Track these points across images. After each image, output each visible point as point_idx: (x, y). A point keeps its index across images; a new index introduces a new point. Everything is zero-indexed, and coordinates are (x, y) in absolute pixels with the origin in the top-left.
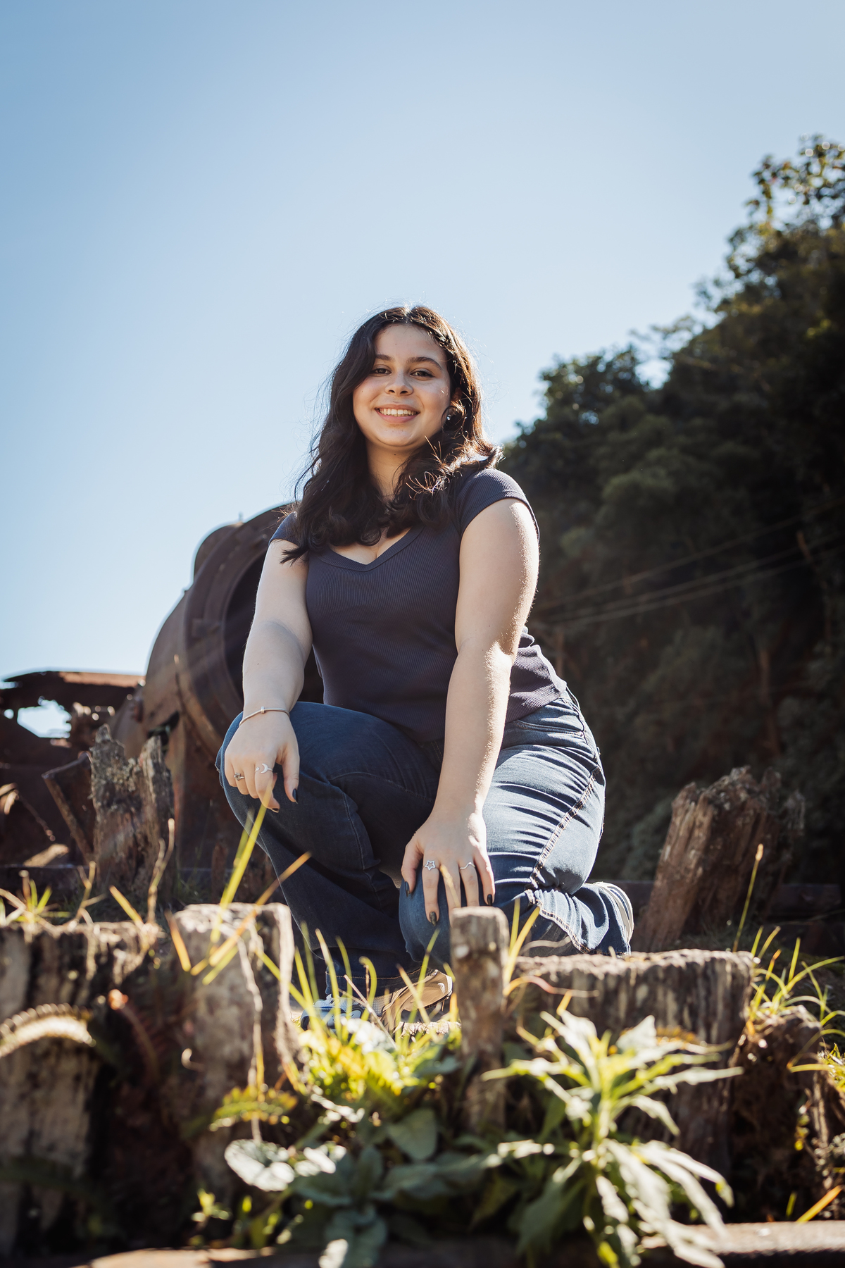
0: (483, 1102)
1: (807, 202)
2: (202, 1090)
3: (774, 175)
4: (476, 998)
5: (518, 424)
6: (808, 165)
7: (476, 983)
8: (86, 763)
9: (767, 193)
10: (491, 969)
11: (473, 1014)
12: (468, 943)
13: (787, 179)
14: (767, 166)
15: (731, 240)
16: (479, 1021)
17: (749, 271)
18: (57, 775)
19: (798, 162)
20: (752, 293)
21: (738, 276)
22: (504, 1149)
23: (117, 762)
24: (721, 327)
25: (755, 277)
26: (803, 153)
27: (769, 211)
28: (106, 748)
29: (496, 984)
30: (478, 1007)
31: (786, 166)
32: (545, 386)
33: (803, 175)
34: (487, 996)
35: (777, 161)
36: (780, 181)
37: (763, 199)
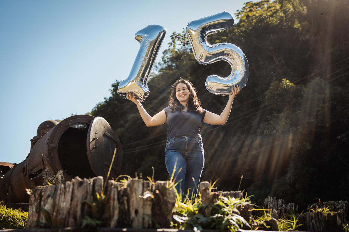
0: (208, 212)
1: (184, 45)
2: (168, 207)
3: (176, 37)
4: (205, 196)
5: (105, 98)
6: (185, 35)
7: (205, 194)
8: (42, 176)
9: (174, 41)
10: (208, 191)
11: (204, 199)
12: (205, 187)
13: (179, 38)
14: (174, 34)
15: (164, 53)
16: (206, 200)
17: (168, 61)
18: (34, 179)
19: (182, 34)
20: (169, 67)
21: (165, 63)
22: (216, 215)
23: (50, 176)
24: (161, 76)
25: (170, 63)
26: (183, 32)
27: (174, 46)
28: (48, 173)
29: (209, 194)
30: (205, 198)
31: (179, 35)
32: (112, 88)
33: (183, 37)
34: (207, 196)
35: (177, 33)
36: (177, 39)
37: (173, 43)
